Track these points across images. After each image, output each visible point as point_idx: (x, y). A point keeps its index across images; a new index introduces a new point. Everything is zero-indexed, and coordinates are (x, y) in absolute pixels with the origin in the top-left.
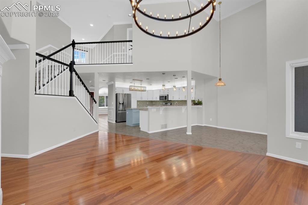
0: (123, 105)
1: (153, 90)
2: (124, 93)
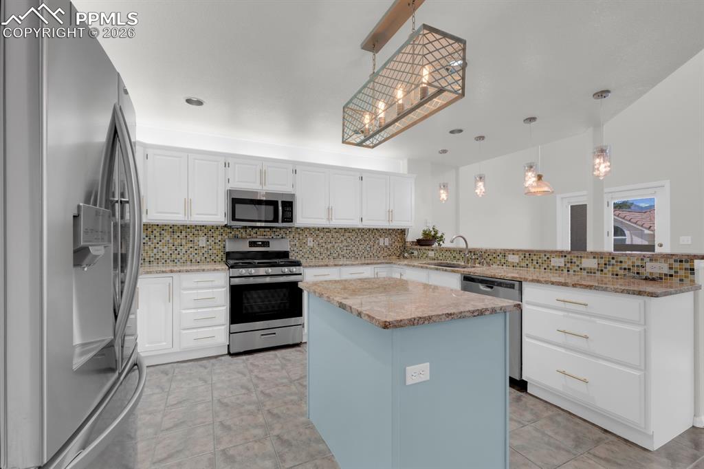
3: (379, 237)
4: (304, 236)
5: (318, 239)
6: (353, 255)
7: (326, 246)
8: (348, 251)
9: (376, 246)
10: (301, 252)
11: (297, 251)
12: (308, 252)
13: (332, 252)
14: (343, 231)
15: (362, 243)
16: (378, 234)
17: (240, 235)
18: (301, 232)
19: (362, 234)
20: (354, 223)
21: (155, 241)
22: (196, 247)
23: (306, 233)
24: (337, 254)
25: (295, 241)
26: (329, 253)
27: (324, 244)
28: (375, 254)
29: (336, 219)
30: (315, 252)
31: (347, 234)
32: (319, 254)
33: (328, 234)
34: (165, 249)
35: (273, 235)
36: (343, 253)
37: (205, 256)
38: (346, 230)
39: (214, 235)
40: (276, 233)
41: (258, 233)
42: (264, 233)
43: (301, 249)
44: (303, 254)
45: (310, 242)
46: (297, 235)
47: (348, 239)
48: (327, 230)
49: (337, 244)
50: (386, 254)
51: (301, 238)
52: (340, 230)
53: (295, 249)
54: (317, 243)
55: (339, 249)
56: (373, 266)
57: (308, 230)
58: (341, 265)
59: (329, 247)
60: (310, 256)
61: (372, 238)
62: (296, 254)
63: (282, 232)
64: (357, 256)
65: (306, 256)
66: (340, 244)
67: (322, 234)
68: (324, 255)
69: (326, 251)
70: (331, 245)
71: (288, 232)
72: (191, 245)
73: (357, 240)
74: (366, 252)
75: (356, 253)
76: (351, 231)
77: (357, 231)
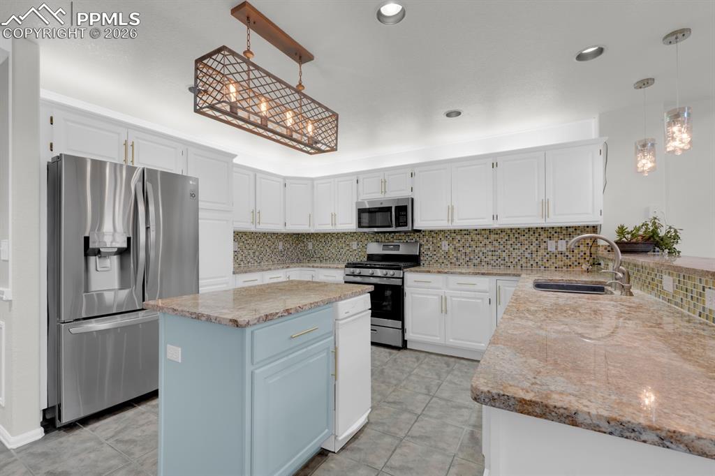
0: (123, 267)
1: (312, 180)
2: (139, 165)
3: (546, 240)
4: (439, 239)
5: (455, 242)
6: (502, 262)
7: (464, 251)
8: (495, 258)
9: (541, 252)
10: (435, 257)
11: (431, 255)
12: (443, 257)
13: (472, 257)
14: (487, 232)
15: (516, 247)
16: (544, 236)
17: (380, 240)
18: (435, 235)
19: (517, 235)
20: (486, 222)
21: (329, 245)
22: (351, 250)
23: (441, 236)
24: (479, 259)
25: (429, 245)
26: (468, 259)
27: (461, 249)
28: (540, 263)
29: (459, 220)
30: (451, 257)
31: (493, 237)
32: (455, 259)
33: (466, 236)
34: (333, 251)
35: (407, 239)
36: (486, 260)
37: (357, 257)
38: (490, 231)
39: (362, 240)
40: (411, 237)
41: (395, 238)
42: (400, 238)
43: (435, 253)
44: (437, 259)
45: (445, 245)
46: (431, 239)
47: (495, 243)
48: (466, 232)
49: (479, 249)
50: (562, 263)
51: (435, 241)
52: (483, 232)
53: (429, 253)
54: (453, 247)
55: (481, 254)
56: (495, 278)
57: (443, 233)
58: (446, 273)
59: (468, 251)
60: (445, 261)
61: (534, 240)
62: (430, 259)
63: (416, 236)
64: (509, 264)
65: (441, 261)
66: (483, 249)
67: (459, 237)
68: (461, 261)
69: (463, 257)
70: (470, 249)
71: (421, 236)
72: (348, 248)
73: (509, 243)
74: (524, 260)
75: (507, 259)
76: (499, 232)
77: (509, 232)
